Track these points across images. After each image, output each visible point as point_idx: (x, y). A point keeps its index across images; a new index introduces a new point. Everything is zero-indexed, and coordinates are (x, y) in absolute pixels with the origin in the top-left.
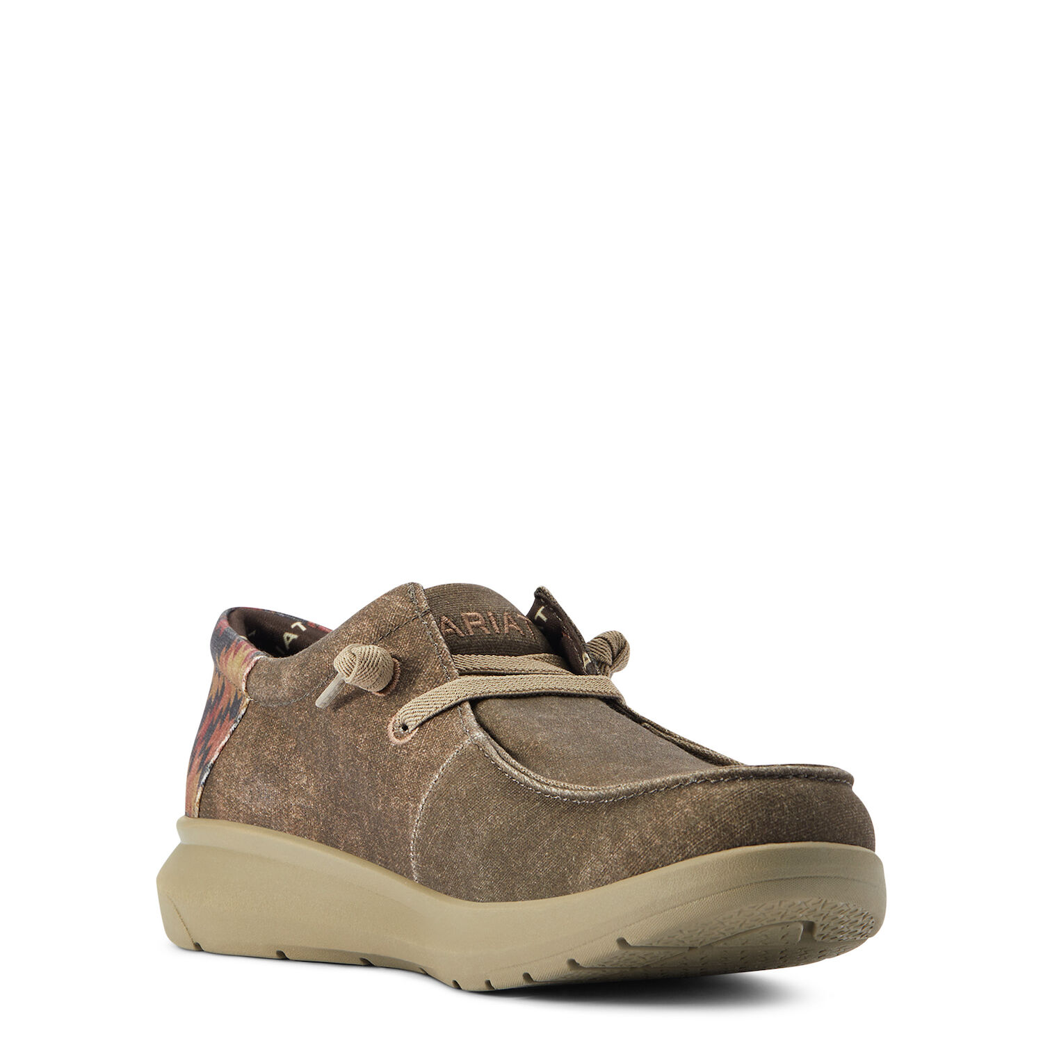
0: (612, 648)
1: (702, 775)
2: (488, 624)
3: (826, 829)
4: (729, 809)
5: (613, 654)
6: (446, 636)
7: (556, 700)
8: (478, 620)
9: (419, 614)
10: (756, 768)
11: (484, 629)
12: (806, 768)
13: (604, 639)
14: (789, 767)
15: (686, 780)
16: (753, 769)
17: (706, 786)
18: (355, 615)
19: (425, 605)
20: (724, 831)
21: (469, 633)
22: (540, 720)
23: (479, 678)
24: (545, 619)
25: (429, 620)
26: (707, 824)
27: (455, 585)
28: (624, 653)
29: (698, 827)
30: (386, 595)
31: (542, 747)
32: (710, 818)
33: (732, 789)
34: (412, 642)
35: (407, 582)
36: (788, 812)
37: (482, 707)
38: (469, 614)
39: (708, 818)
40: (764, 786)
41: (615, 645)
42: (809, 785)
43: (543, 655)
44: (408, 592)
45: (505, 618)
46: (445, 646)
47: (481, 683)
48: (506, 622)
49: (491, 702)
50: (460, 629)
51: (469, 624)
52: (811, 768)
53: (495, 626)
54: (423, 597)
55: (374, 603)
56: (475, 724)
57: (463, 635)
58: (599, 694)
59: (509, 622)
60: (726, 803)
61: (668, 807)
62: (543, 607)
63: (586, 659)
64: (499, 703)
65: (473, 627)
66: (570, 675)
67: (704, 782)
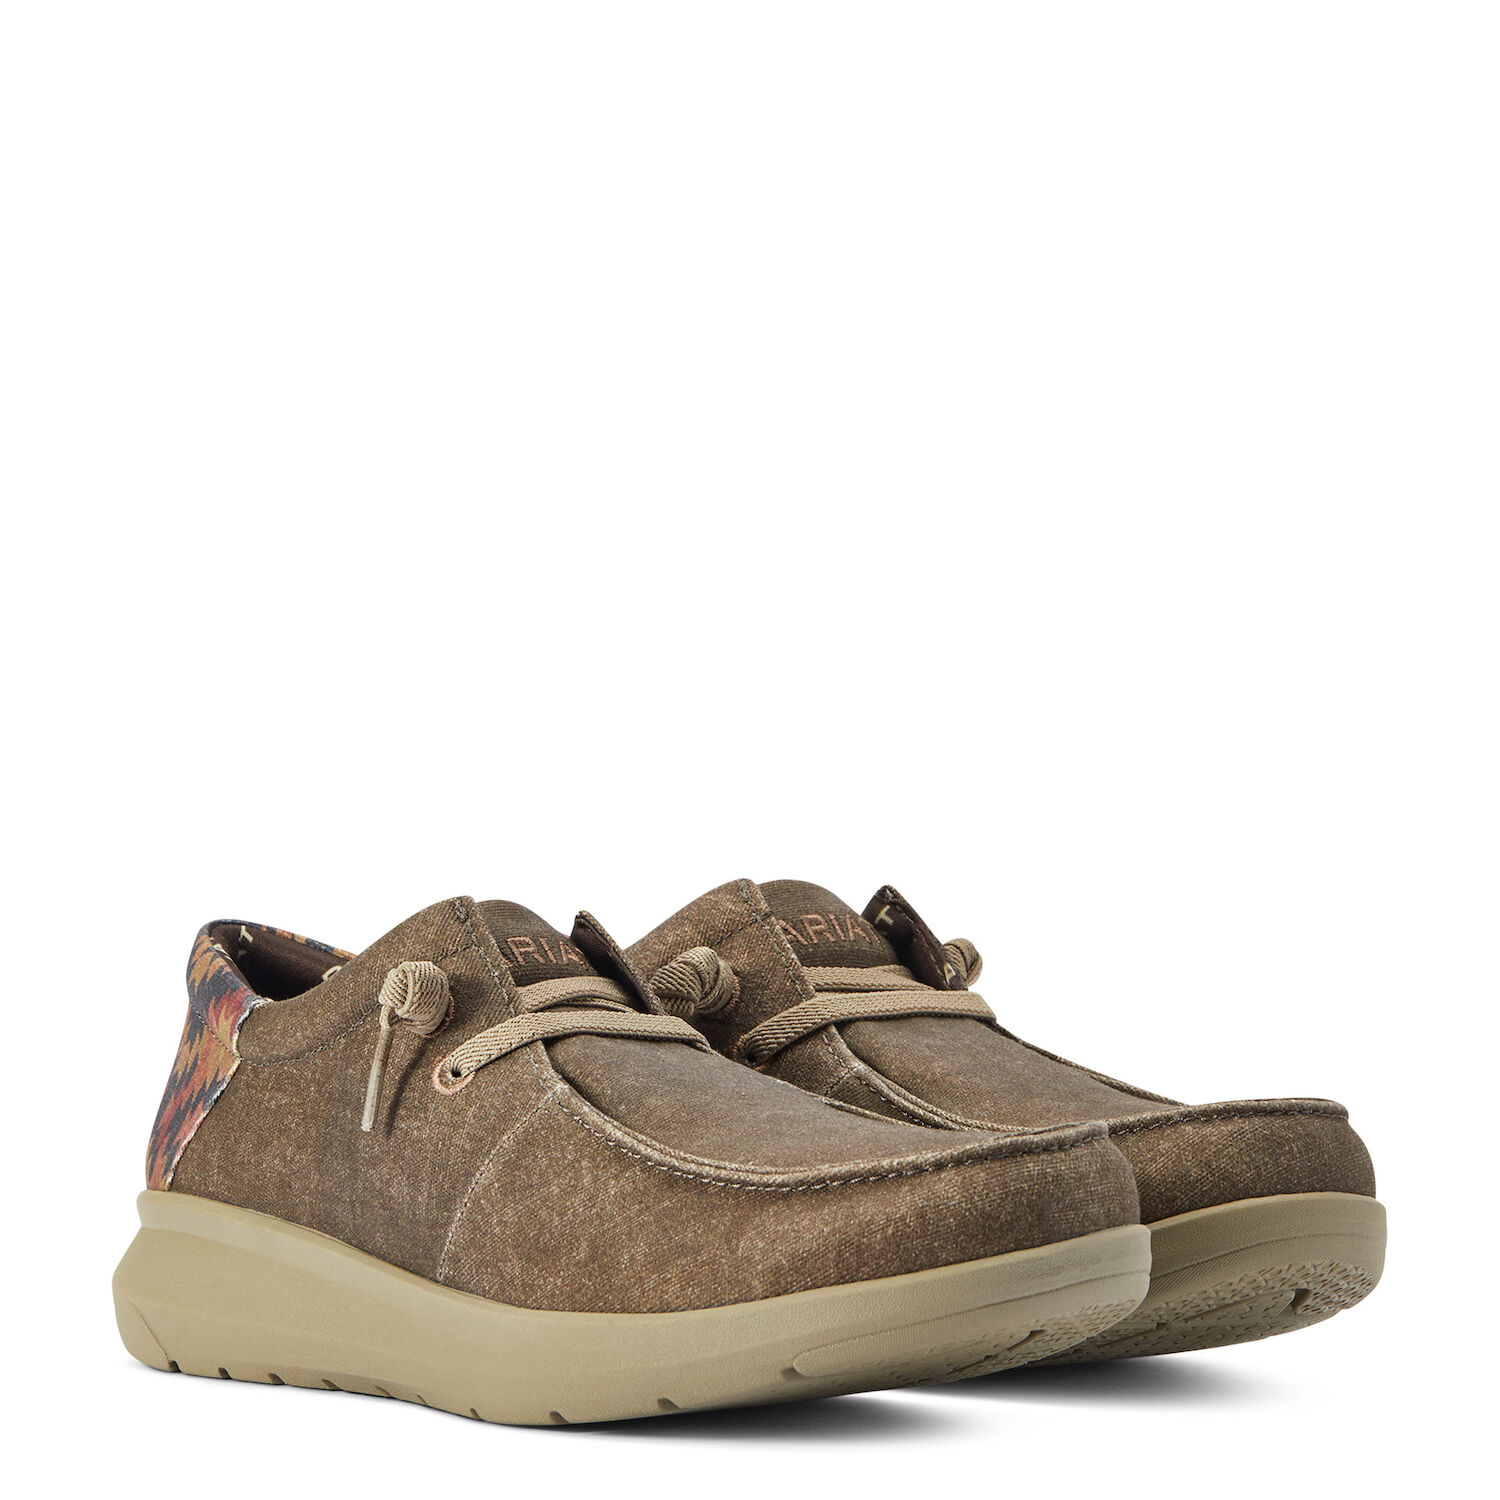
0: (965, 959)
1: (1190, 1112)
2: (832, 929)
3: (1339, 1176)
4: (1229, 1152)
5: (966, 966)
6: (794, 942)
7: (931, 1021)
8: (820, 924)
9: (758, 918)
10: (1257, 1103)
11: (829, 935)
12: (1312, 1102)
13: (956, 946)
14: (1294, 1101)
15: (1169, 1118)
16: (1254, 1103)
17: (1197, 1125)
18: (672, 918)
19: (764, 906)
20: (1223, 1180)
21: (812, 940)
22: (928, 1046)
23: (843, 995)
24: (890, 921)
25: (771, 925)
26: (1203, 1172)
27: (786, 882)
28: (978, 966)
29: (1191, 1176)
30: (710, 893)
31: (944, 1081)
32: (1206, 1164)
33: (1229, 1128)
34: (752, 951)
35: (737, 878)
36: (1298, 1155)
37: (851, 1031)
38: (809, 916)
39: (1203, 1164)
40: (1267, 1124)
41: (968, 957)
42: (1317, 1123)
43: (892, 966)
44: (738, 889)
45: (849, 922)
46: (794, 956)
47: (845, 1001)
48: (849, 926)
49: (861, 1024)
50: (802, 935)
51: (810, 930)
52: (1317, 1103)
53: (839, 932)
54: (760, 895)
55: (694, 903)
56: (850, 1054)
57: (806, 943)
58: (976, 1014)
59: (853, 927)
60: (1224, 1145)
61: (1149, 1151)
62: (888, 907)
63: (949, 971)
64: (871, 1026)
65: (816, 932)
66: (932, 991)
67: (1192, 1120)
